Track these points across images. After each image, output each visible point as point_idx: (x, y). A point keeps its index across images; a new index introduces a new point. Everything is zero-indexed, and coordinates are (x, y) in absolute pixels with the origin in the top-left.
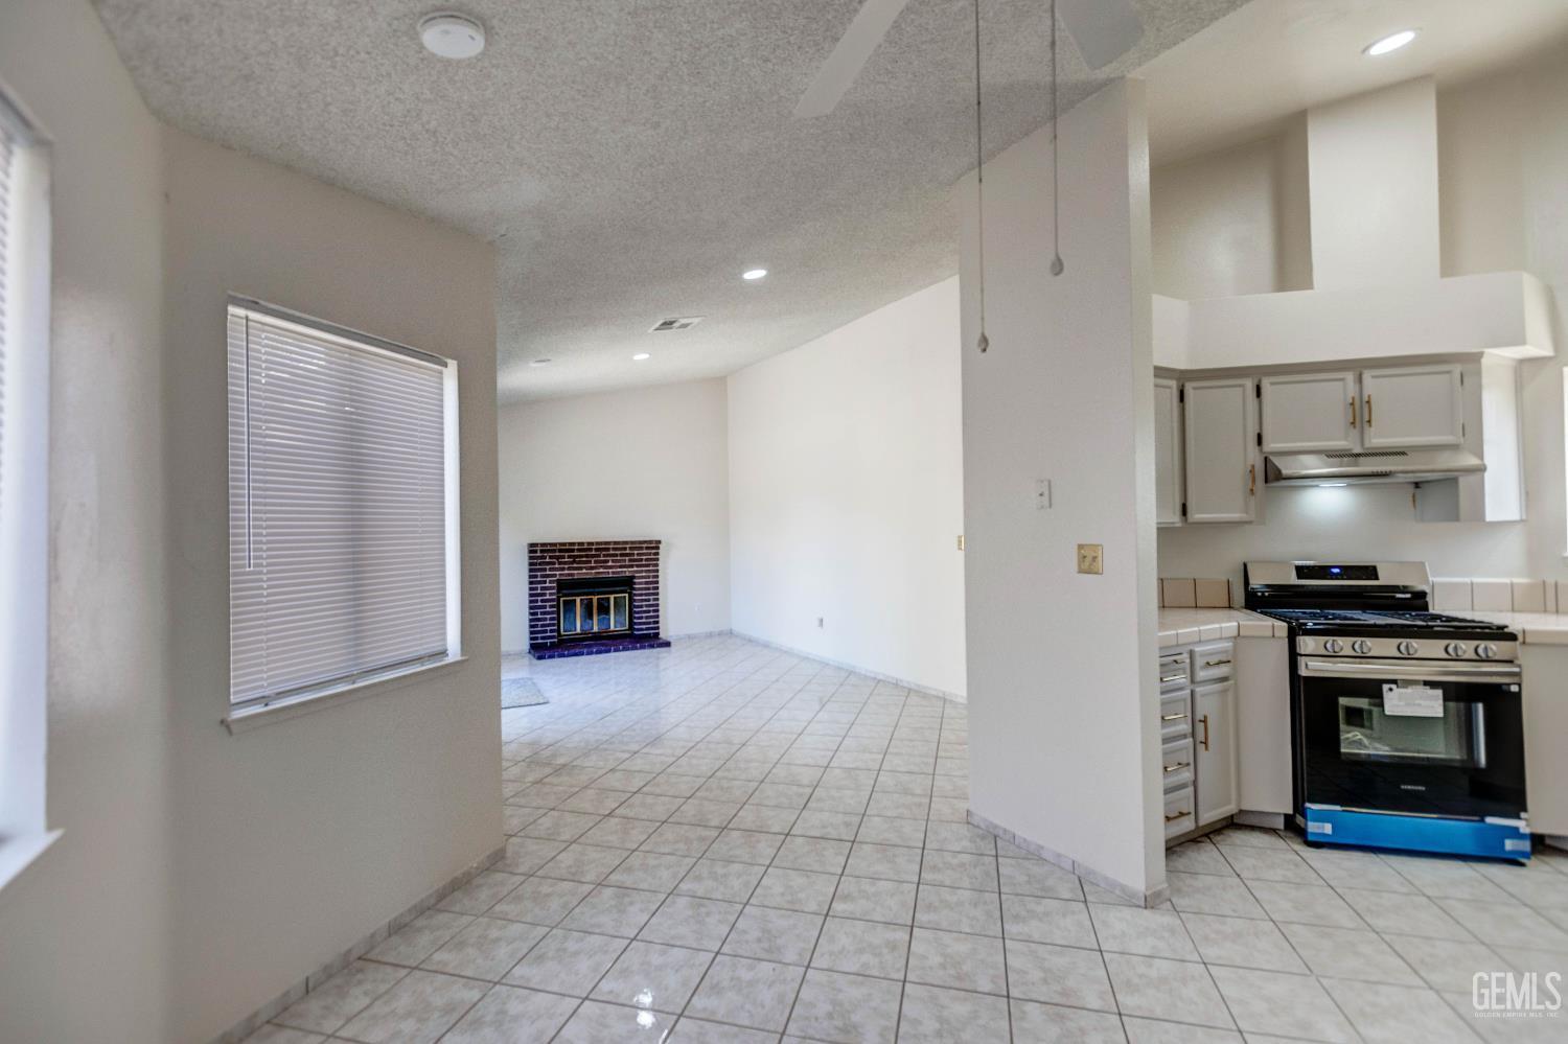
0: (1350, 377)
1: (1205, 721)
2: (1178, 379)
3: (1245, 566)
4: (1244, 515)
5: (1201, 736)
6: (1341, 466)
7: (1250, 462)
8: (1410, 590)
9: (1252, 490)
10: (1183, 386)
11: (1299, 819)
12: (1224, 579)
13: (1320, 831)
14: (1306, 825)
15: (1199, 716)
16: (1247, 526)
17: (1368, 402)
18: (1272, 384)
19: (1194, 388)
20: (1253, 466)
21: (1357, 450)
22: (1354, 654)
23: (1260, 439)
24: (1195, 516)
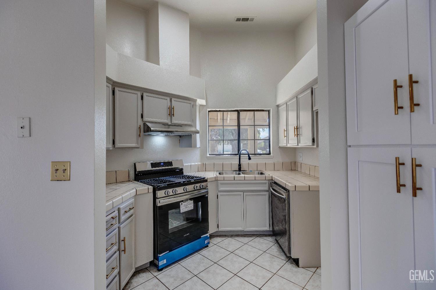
0: (169, 99)
1: (124, 240)
2: (112, 85)
3: (135, 164)
4: (136, 145)
5: (122, 248)
6: (165, 128)
7: (139, 124)
8: (178, 168)
9: (140, 135)
10: (114, 88)
11: (156, 261)
12: (127, 170)
13: (163, 264)
14: (158, 264)
15: (122, 238)
16: (136, 149)
17: (173, 108)
18: (147, 96)
19: (119, 91)
20: (140, 126)
21: (170, 124)
22: (173, 194)
23: (142, 117)
24: (118, 145)
